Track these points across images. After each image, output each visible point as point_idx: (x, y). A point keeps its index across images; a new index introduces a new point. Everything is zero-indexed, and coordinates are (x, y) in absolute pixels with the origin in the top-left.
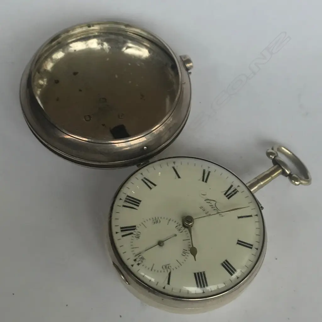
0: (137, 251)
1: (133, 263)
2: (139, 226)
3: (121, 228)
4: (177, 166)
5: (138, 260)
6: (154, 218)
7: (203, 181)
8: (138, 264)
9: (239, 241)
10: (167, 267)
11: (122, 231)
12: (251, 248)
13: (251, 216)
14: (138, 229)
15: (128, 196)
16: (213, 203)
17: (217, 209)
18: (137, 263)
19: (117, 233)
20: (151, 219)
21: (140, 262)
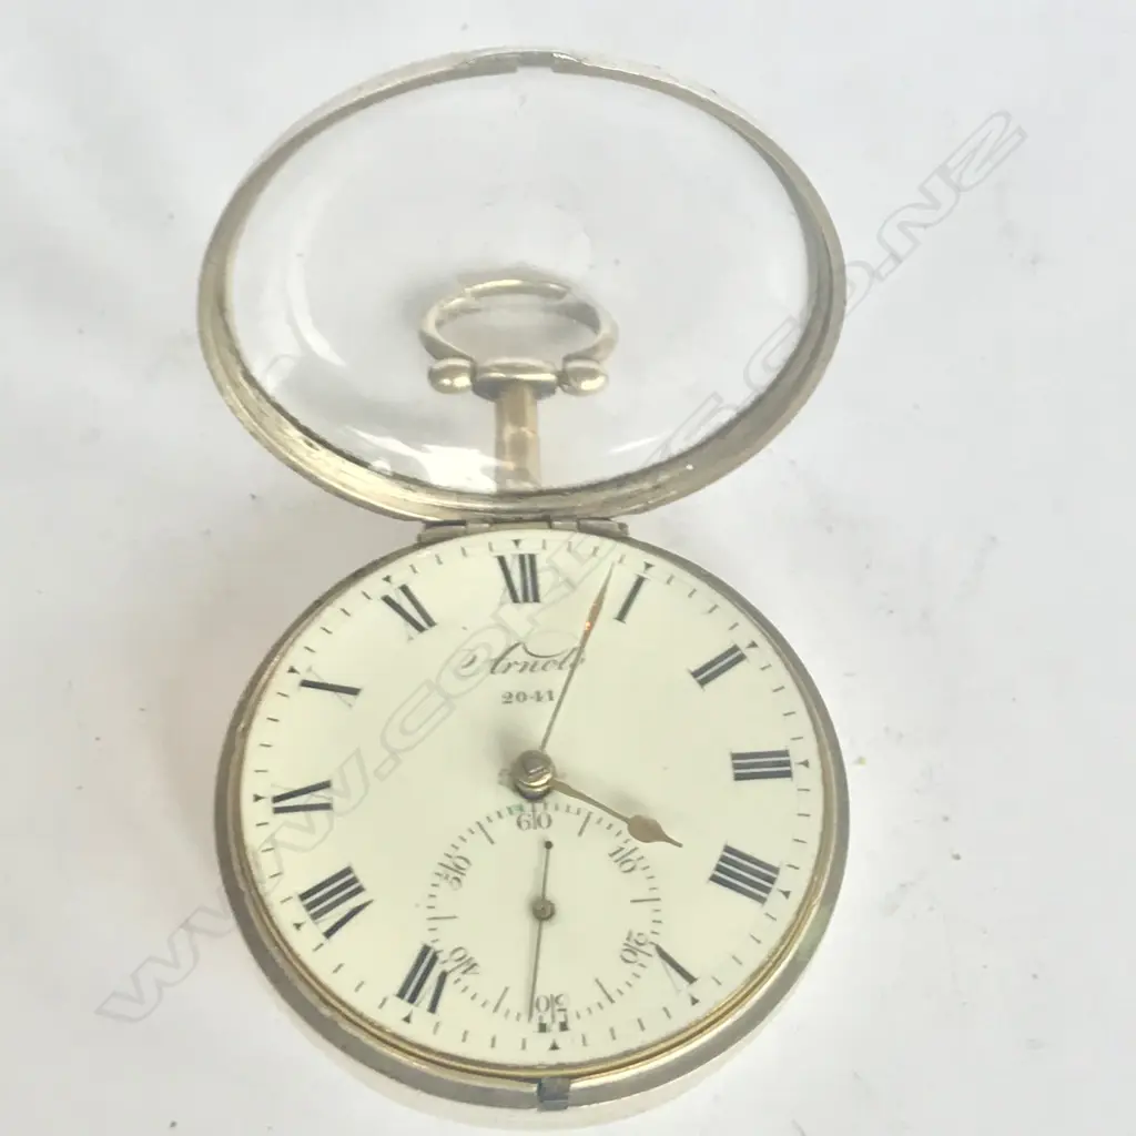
0: (516, 1001)
1: (547, 1039)
2: (433, 935)
3: (401, 995)
4: (310, 670)
5: (547, 1019)
6: (441, 870)
7: (420, 629)
8: (564, 1027)
9: (695, 674)
10: (634, 945)
11: (412, 1000)
12: (742, 658)
13: (640, 581)
14: (444, 946)
15: (303, 896)
16: (518, 655)
17: (545, 660)
18: (556, 1027)
19: (407, 1020)
20: (437, 880)
21: (560, 1018)
